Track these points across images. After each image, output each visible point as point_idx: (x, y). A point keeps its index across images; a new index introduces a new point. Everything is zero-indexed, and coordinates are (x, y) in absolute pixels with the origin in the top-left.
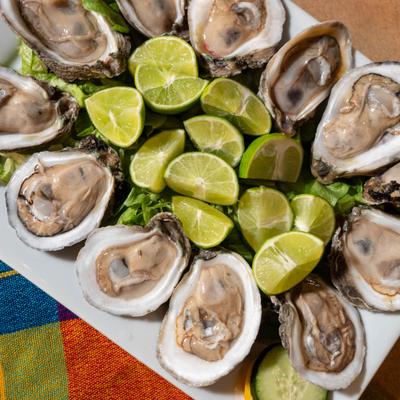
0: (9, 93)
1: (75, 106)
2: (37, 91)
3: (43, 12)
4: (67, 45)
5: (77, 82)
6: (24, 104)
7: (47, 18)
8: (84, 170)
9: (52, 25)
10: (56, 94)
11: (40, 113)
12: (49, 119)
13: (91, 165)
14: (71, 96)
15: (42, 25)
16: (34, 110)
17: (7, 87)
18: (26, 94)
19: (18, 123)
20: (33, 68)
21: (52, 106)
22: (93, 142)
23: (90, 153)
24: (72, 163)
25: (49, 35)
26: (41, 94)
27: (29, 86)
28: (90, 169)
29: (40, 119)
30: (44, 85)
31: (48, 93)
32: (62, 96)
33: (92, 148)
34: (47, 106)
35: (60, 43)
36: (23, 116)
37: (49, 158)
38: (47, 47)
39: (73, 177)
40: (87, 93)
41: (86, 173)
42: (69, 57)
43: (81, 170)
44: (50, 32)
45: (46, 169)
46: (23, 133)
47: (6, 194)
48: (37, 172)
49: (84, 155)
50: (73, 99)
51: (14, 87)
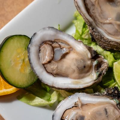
0: (68, 51)
1: (106, 65)
2: (85, 52)
3: (98, 3)
4: (109, 26)
5: (111, 51)
6: (76, 60)
7: (100, 7)
8: (108, 111)
9: (102, 12)
10: (95, 56)
11: (85, 67)
12: (88, 71)
13: (113, 108)
14: (105, 58)
15: (96, 11)
16: (82, 65)
17: (67, 46)
18: (78, 53)
19: (70, 71)
20: (83, 36)
21: (92, 63)
22: (116, 92)
23: (112, 99)
24: (100, 104)
25: (99, 18)
26: (87, 54)
27: (80, 48)
28: (112, 110)
29: (84, 70)
30: (90, 49)
31: (91, 55)
32: (99, 57)
33: (114, 96)
34: (89, 62)
35: (104, 24)
36: (74, 67)
37: (85, 98)
38: (97, 25)
39: (100, 114)
40: (116, 59)
41: (109, 113)
42: (109, 34)
43: (106, 110)
44: (100, 16)
45: (83, 105)
46: (71, 78)
47: (53, 116)
48: (76, 106)
49: (108, 100)
50: (106, 61)
51: (71, 48)
